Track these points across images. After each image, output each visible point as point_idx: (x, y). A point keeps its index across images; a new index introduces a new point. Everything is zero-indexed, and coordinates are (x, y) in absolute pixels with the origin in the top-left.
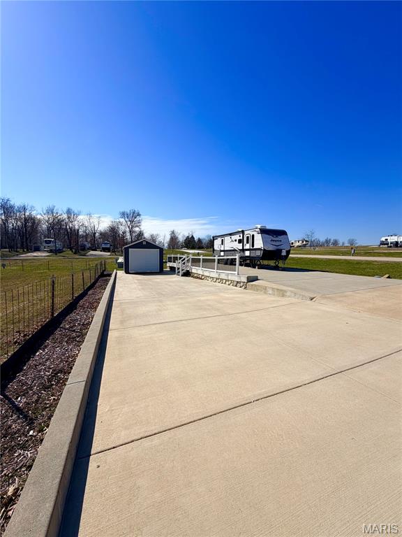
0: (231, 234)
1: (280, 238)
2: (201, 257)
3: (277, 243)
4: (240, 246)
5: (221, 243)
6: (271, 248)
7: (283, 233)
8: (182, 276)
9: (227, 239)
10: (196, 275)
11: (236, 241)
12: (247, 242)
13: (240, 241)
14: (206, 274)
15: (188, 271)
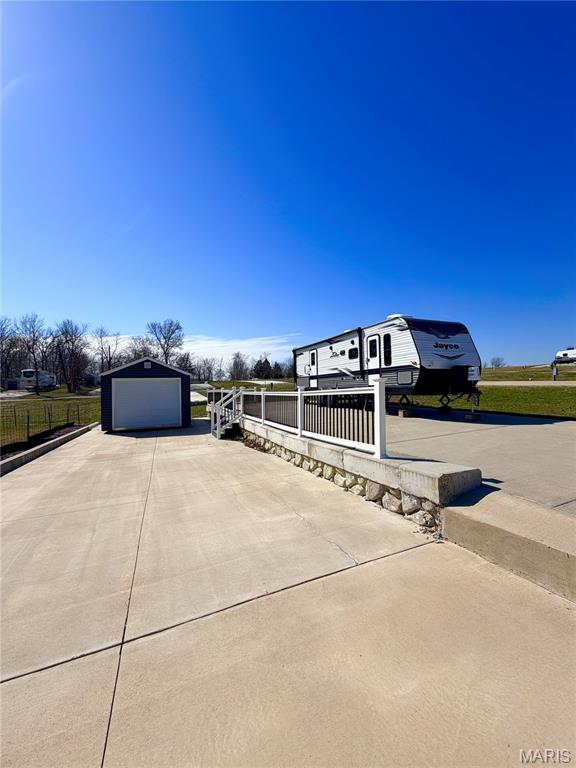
0: (330, 341)
1: (454, 339)
2: (263, 393)
3: (451, 353)
4: (354, 365)
5: (309, 361)
6: (438, 364)
7: (459, 329)
8: (223, 437)
9: (324, 353)
10: (252, 437)
11: (343, 353)
12: (373, 354)
13: (353, 354)
14: (275, 437)
15: (236, 426)
